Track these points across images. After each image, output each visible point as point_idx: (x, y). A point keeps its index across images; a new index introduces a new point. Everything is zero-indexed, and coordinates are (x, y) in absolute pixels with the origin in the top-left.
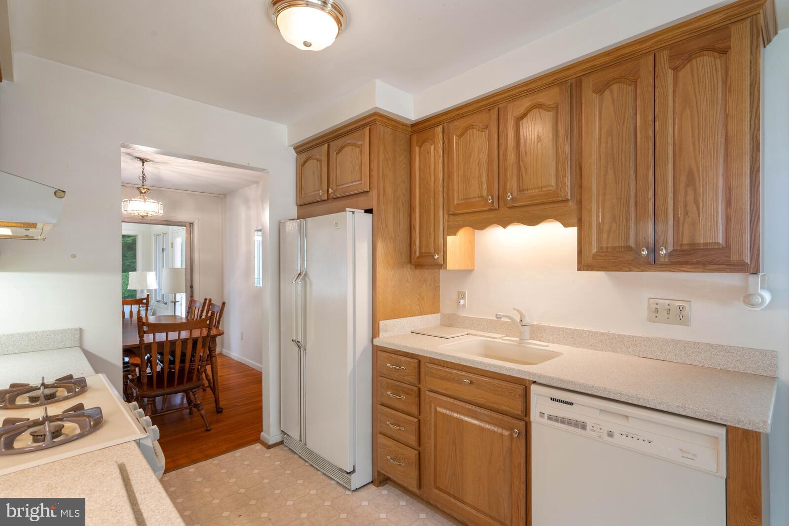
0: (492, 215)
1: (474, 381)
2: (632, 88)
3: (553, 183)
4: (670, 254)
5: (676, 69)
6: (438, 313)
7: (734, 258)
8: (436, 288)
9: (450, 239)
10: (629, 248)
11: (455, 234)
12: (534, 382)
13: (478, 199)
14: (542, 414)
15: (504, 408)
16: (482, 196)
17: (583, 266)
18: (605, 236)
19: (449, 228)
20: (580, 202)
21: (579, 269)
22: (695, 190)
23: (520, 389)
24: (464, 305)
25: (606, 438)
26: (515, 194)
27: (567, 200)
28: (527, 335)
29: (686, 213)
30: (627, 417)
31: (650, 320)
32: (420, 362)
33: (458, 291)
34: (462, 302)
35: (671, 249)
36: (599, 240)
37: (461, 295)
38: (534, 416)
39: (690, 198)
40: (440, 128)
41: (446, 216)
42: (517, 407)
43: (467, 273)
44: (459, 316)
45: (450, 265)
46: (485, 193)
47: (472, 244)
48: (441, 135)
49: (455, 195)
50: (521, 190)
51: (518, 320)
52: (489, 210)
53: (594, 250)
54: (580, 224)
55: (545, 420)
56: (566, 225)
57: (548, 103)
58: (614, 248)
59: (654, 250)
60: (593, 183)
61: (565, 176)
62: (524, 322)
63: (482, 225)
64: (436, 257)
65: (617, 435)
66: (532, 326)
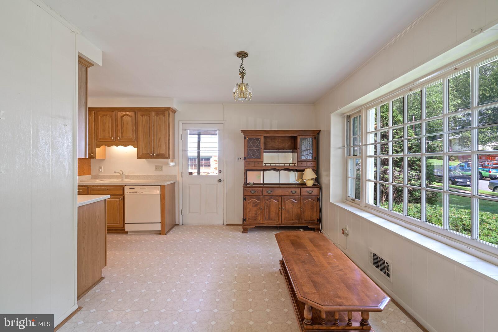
0: (113, 143)
1: (108, 189)
2: (149, 117)
3: (131, 136)
4: (156, 155)
5: (157, 116)
6: (90, 175)
7: (166, 156)
8: (90, 166)
9: (97, 149)
10: (148, 154)
11: (99, 147)
12: (126, 185)
13: (108, 137)
14: (127, 192)
15: (117, 194)
16: (110, 137)
17: (139, 158)
18: (143, 151)
19: (97, 145)
20: (138, 142)
21: (138, 159)
22: (160, 142)
23: (122, 188)
24: (101, 171)
25: (141, 194)
26: (120, 138)
27: (135, 141)
28: (124, 178)
29: (159, 147)
30: (145, 188)
31: (155, 171)
32: (88, 187)
33: (99, 167)
34: (101, 170)
35: (156, 154)
36: (142, 151)
37: (100, 168)
38: (125, 193)
39: (159, 144)
40: (94, 112)
41: (96, 141)
42: (121, 192)
43: (102, 160)
44: (99, 175)
45: (97, 157)
46: (110, 136)
47: (105, 150)
48: (94, 115)
49: (100, 135)
50: (122, 137)
51: (121, 173)
52: (112, 141)
53: (141, 154)
54: (138, 147)
55: (128, 194)
56: (134, 147)
57: (130, 115)
58: (145, 153)
59: (153, 154)
60: (141, 138)
61: (134, 135)
62: (123, 174)
63: (110, 145)
64: (92, 155)
65: (143, 192)
66: (126, 175)
